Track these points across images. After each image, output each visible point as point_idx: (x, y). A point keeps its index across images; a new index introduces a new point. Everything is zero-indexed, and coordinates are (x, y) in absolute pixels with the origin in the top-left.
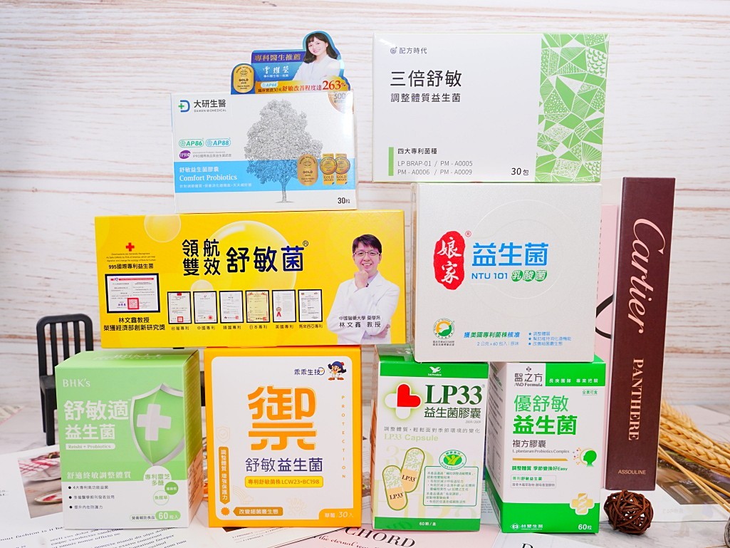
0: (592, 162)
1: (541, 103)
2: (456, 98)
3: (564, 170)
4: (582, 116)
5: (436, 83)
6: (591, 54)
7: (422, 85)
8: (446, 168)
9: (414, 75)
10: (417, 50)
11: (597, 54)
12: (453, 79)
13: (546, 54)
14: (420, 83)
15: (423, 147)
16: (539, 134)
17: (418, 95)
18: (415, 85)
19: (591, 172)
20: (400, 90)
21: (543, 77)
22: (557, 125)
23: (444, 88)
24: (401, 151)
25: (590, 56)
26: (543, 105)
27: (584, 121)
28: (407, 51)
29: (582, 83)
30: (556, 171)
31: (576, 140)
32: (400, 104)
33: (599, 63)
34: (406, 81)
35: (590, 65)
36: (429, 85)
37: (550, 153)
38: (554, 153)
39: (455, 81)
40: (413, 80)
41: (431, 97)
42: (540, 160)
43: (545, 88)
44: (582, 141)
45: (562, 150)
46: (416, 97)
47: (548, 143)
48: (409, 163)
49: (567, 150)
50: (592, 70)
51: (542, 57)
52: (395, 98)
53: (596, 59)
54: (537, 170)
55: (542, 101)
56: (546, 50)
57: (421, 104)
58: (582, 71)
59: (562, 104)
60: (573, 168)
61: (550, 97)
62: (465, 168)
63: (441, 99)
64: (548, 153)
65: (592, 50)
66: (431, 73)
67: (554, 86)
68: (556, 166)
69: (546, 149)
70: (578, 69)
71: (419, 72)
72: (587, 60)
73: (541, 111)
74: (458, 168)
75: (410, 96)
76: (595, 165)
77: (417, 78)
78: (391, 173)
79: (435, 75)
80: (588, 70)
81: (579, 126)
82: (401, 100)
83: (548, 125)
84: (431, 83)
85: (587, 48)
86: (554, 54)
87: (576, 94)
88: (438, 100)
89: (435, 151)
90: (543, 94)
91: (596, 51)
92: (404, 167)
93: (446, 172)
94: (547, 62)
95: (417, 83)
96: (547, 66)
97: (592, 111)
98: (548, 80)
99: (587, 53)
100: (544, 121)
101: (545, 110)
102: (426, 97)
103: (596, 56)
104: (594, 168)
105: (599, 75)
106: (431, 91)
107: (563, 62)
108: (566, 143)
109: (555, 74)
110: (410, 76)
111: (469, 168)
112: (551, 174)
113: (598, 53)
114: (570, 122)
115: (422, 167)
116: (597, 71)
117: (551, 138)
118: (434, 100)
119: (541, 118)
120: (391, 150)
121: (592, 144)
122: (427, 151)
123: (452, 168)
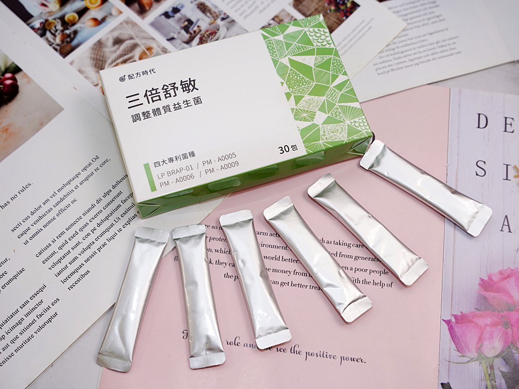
0: (357, 120)
1: (282, 83)
2: (198, 101)
3: (332, 134)
4: (328, 82)
5: (173, 94)
6: (312, 32)
7: (160, 99)
8: (210, 167)
9: (149, 93)
10: (145, 73)
11: (317, 31)
12: (188, 86)
13: (270, 43)
14: (158, 98)
15: (180, 153)
16: (292, 109)
17: (158, 109)
18: (153, 101)
19: (359, 129)
20: (139, 110)
21: (275, 62)
22: (307, 97)
23: (182, 96)
24: (157, 164)
25: (311, 34)
26: (285, 83)
27: (331, 86)
28: (135, 76)
29: (314, 57)
30: (324, 137)
31: (331, 106)
32: (143, 122)
33: (323, 37)
34: (143, 100)
35: (315, 41)
36: (166, 98)
37: (310, 123)
38: (315, 122)
39: (191, 87)
40: (150, 98)
41: (172, 107)
42: (303, 132)
43: (281, 71)
44: (337, 104)
45: (320, 117)
46: (157, 112)
47: (305, 115)
48: (170, 174)
49: (327, 116)
50: (319, 44)
51: (268, 47)
52: (136, 118)
53: (318, 35)
54: (304, 142)
55: (283, 81)
56: (269, 40)
57: (164, 116)
58: (310, 48)
59: (303, 78)
60: (340, 130)
61: (289, 75)
62: (230, 161)
63: (183, 106)
64: (308, 124)
65: (311, 30)
66: (165, 87)
67: (289, 65)
68: (322, 133)
69: (305, 120)
70: (305, 47)
71: (153, 90)
72: (311, 38)
73: (286, 89)
74: (222, 163)
75: (151, 112)
76: (360, 121)
77: (152, 95)
78: (153, 189)
79: (170, 88)
80: (315, 45)
81: (328, 92)
82: (142, 118)
83: (298, 99)
84: (168, 95)
85: (306, 29)
86: (278, 42)
87: (313, 67)
88: (180, 108)
89: (192, 154)
90: (282, 76)
91: (316, 29)
92: (166, 178)
93: (212, 171)
94: (274, 49)
95: (154, 99)
96: (275, 52)
97: (335, 77)
98: (280, 62)
99: (308, 33)
100: (292, 97)
101: (289, 87)
102: (167, 109)
103: (318, 33)
104: (361, 125)
105: (328, 46)
106: (171, 101)
107: (288, 45)
108: (322, 109)
109: (286, 56)
110: (146, 95)
111: (233, 160)
112: (321, 142)
113: (319, 30)
114: (318, 91)
115: (185, 173)
116: (324, 44)
117: (306, 109)
118: (176, 109)
119: (288, 96)
120: (147, 167)
121: (349, 104)
122: (185, 156)
123: (216, 165)
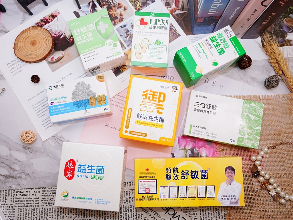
0: (256, 142)
2: (214, 113)
3: (247, 143)
4: (254, 127)
5: (209, 108)
7: (204, 108)
8: (208, 134)
9: (202, 104)
10: (204, 97)
12: (214, 107)
13: (244, 106)
14: (204, 107)
15: (202, 126)
16: (240, 130)
17: (202, 110)
19: (255, 145)
20: (197, 108)
21: (242, 113)
22: (246, 128)
23: (211, 110)
24: (194, 126)
25: (258, 109)
28: (201, 97)
29: (255, 117)
30: (244, 143)
31: (251, 134)
32: (196, 112)
33: (261, 112)
35: (258, 112)
37: (242, 137)
38: (244, 137)
41: (206, 112)
42: (239, 138)
43: (243, 116)
44: (253, 135)
45: (246, 136)
46: (202, 111)
47: (242, 133)
48: (196, 131)
49: (248, 137)
52: (195, 110)
53: (260, 110)
54: (238, 141)
55: (241, 120)
57: (203, 113)
58: (255, 113)
59: (248, 122)
60: (250, 143)
61: (244, 119)
62: (214, 136)
63: (210, 113)
64: (242, 136)
67: (246, 116)
68: (244, 141)
69: (241, 135)
71: (204, 104)
73: (241, 123)
74: (212, 135)
75: (200, 110)
77: (203, 105)
79: (209, 105)
81: (252, 130)
82: (197, 110)
84: (207, 107)
85: (257, 107)
86: (247, 106)
87: (253, 120)
88: (208, 113)
89: (205, 128)
90: (242, 118)
91: (260, 108)
92: (194, 132)
93: (208, 136)
94: (244, 108)
95: (203, 107)
96: (244, 110)
97: (257, 126)
98: (244, 114)
100: (242, 126)
102: (205, 111)
106: (207, 110)
107: (249, 109)
108: (248, 134)
110: (201, 104)
112: (242, 143)
114: (250, 128)
115: (200, 133)
116: (260, 114)
118: (207, 113)
120: (191, 126)
121: (256, 136)
122: (203, 128)
123: (210, 135)
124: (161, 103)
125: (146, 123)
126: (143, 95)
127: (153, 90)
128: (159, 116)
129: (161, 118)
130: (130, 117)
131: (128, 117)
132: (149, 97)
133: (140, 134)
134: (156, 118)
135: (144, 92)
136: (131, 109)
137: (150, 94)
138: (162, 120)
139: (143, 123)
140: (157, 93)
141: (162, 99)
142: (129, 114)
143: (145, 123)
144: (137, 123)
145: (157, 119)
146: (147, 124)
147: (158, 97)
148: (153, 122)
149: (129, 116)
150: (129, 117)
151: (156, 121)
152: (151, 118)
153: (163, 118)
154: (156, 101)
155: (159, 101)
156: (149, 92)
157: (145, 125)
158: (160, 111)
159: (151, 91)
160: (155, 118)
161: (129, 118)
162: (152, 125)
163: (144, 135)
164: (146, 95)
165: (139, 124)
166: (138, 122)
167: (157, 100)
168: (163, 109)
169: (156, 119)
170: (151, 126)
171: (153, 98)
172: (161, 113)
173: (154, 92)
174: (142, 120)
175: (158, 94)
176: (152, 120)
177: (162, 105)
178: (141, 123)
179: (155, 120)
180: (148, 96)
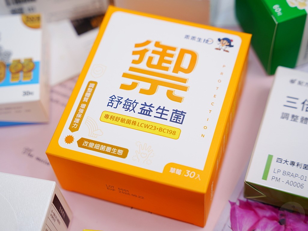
9: (307, 103)
110: (303, 104)
124: (181, 75)
125: (132, 120)
126: (134, 53)
127: (164, 43)
128: (171, 106)
129: (177, 111)
130: (87, 104)
131: (82, 102)
132: (151, 59)
133: (109, 149)
134: (163, 109)
135: (137, 46)
136: (96, 83)
137: (154, 52)
138: (177, 118)
139: (123, 121)
140: (174, 49)
141: (185, 64)
142: (88, 95)
143: (129, 122)
144: (105, 120)
145: (165, 112)
146: (134, 123)
147: (174, 60)
148: (151, 120)
149: (86, 100)
150: (85, 103)
151: (161, 118)
152: (147, 108)
153: (182, 112)
154: (167, 69)
155: (178, 68)
156: (151, 47)
157: (128, 125)
158: (177, 93)
159: (157, 44)
160: (160, 111)
161: (83, 106)
162: (147, 126)
163: (120, 152)
164: (142, 54)
165: (111, 121)
166: (107, 116)
167: (172, 66)
168: (185, 89)
169: (162, 114)
170: (143, 129)
171: (161, 60)
172: (179, 100)
173: (166, 48)
174: (120, 110)
175: (177, 53)
176: (149, 115)
177: (184, 81)
178: (117, 119)
179: (159, 115)
180: (148, 54)
